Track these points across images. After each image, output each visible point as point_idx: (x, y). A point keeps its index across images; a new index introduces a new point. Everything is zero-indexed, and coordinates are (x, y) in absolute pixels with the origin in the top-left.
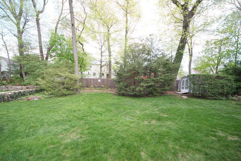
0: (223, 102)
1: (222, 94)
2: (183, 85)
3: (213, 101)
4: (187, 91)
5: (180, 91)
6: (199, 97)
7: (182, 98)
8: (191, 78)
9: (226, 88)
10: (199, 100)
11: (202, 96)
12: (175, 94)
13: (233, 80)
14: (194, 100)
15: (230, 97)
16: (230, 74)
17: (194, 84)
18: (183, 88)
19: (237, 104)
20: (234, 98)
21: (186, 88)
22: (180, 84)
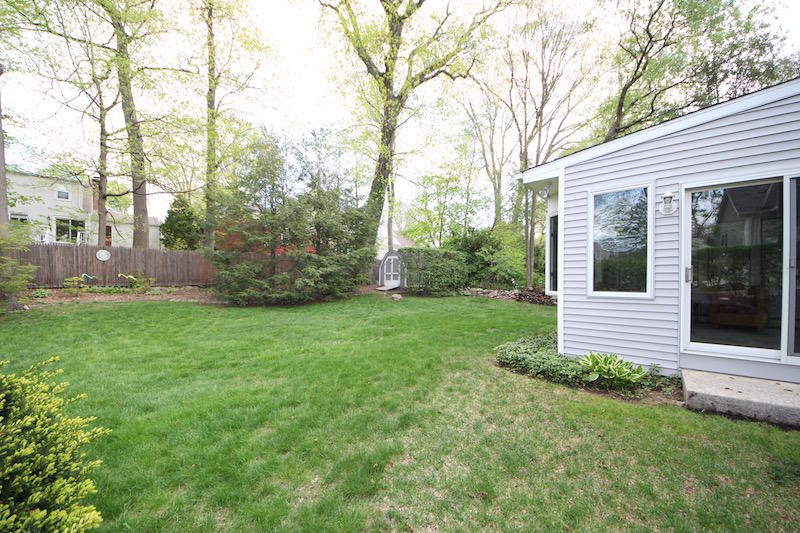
0: (455, 300)
1: (451, 286)
2: (389, 270)
3: (442, 300)
4: (395, 283)
5: (382, 285)
6: (419, 294)
7: (393, 298)
8: (406, 255)
9: (457, 275)
10: (422, 300)
11: (425, 293)
12: (373, 292)
13: (464, 259)
14: (414, 300)
15: (461, 291)
16: (460, 250)
17: (410, 268)
18: (388, 277)
19: (472, 301)
20: (467, 292)
21: (395, 277)
22: (383, 268)
